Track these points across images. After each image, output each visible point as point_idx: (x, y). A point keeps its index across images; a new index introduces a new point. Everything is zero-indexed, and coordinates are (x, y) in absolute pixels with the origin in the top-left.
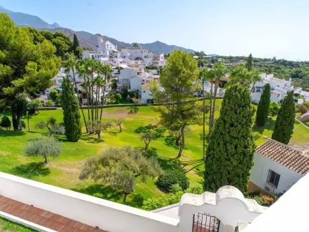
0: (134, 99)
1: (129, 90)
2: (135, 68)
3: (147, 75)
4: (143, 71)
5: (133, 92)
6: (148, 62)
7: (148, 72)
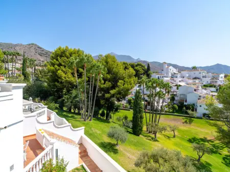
0: (190, 112)
1: (185, 103)
2: (193, 86)
3: (205, 91)
4: (200, 88)
5: (189, 105)
6: (206, 81)
7: (205, 89)
